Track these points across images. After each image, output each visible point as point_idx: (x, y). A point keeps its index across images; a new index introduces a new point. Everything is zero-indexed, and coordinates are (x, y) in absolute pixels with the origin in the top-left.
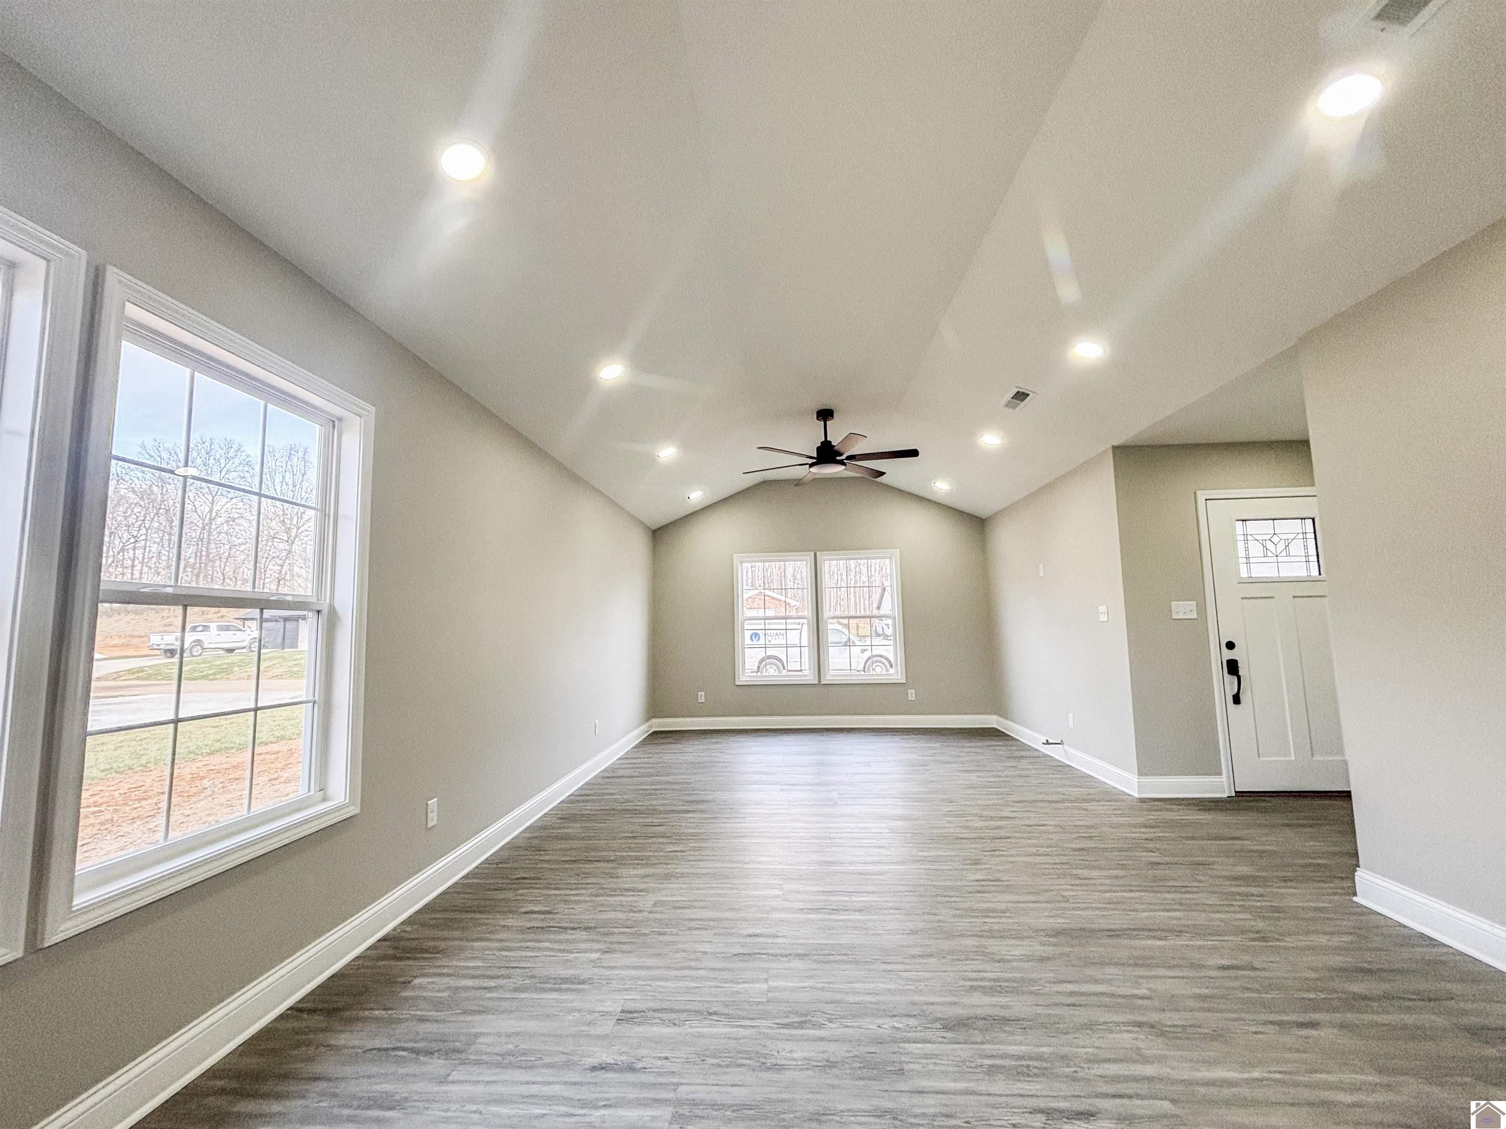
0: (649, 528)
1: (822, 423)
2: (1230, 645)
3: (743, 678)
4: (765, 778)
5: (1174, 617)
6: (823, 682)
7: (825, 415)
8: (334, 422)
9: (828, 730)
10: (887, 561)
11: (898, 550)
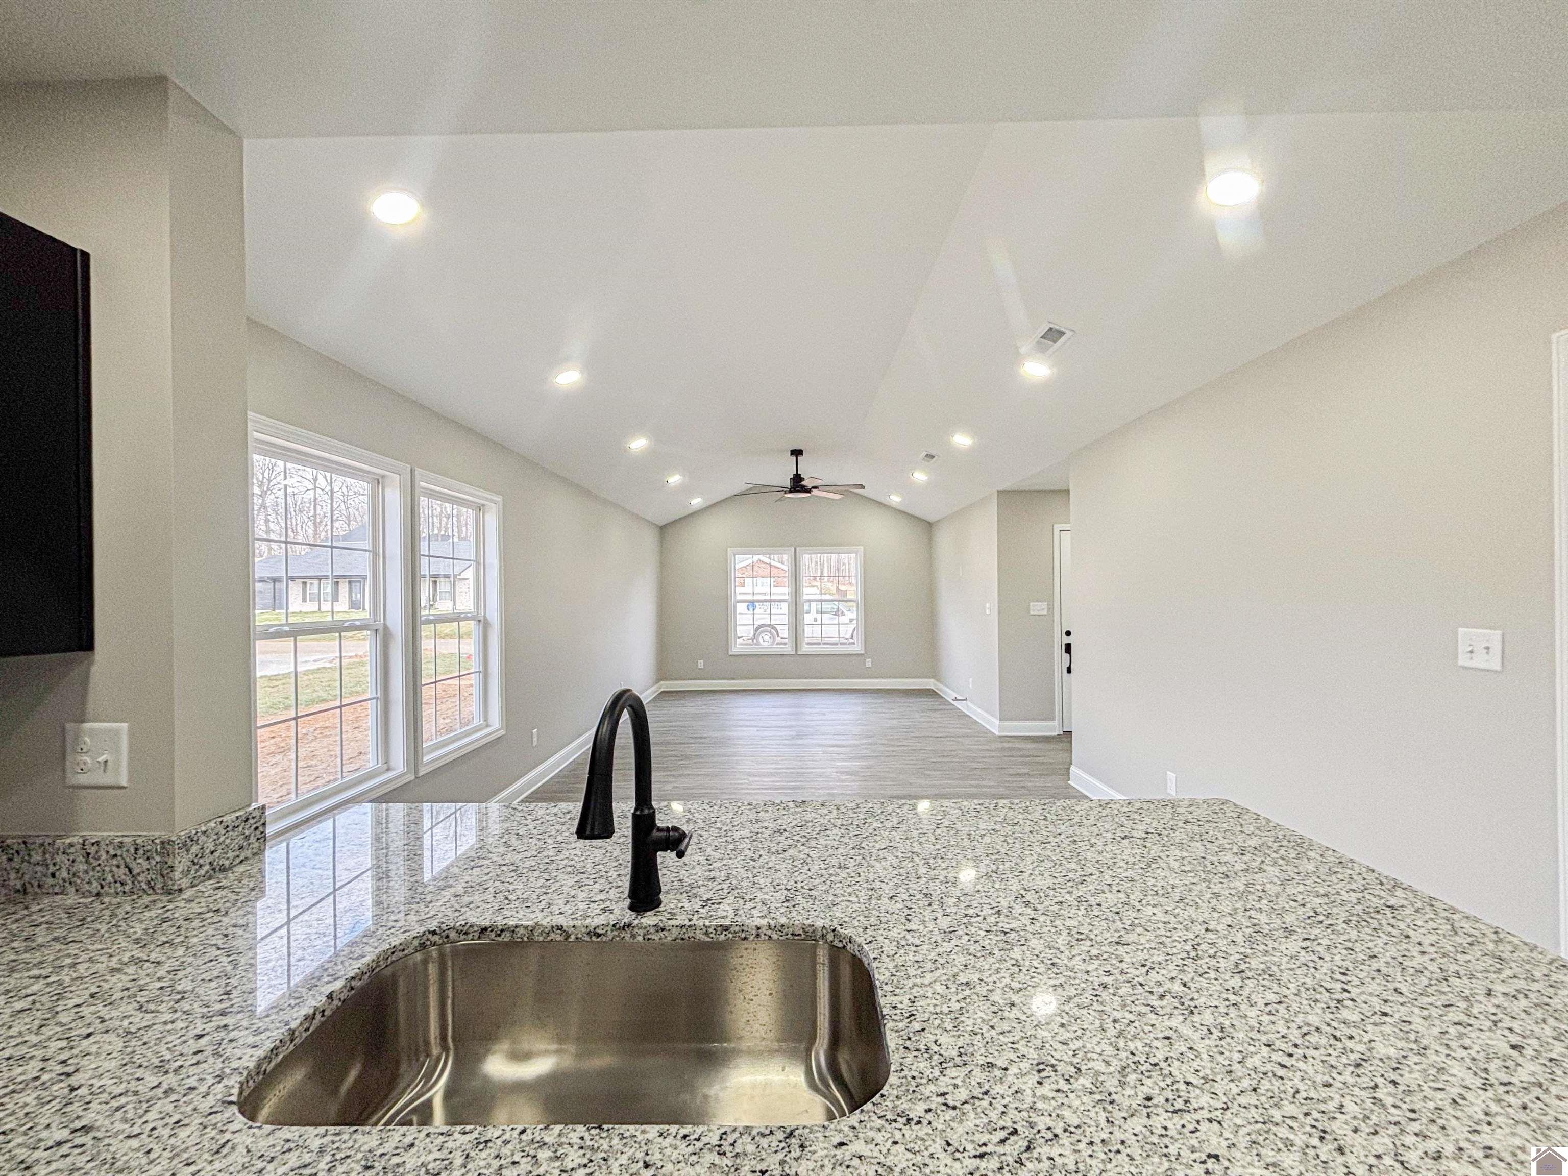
0: (657, 526)
1: (794, 458)
2: (1068, 633)
3: (737, 647)
4: (748, 723)
5: (1032, 613)
6: (799, 653)
7: (797, 453)
8: (480, 508)
9: (800, 690)
10: (853, 556)
11: (862, 547)
